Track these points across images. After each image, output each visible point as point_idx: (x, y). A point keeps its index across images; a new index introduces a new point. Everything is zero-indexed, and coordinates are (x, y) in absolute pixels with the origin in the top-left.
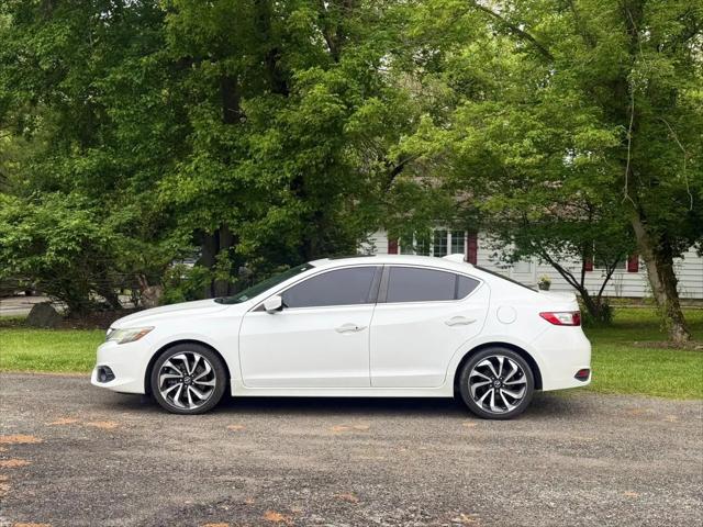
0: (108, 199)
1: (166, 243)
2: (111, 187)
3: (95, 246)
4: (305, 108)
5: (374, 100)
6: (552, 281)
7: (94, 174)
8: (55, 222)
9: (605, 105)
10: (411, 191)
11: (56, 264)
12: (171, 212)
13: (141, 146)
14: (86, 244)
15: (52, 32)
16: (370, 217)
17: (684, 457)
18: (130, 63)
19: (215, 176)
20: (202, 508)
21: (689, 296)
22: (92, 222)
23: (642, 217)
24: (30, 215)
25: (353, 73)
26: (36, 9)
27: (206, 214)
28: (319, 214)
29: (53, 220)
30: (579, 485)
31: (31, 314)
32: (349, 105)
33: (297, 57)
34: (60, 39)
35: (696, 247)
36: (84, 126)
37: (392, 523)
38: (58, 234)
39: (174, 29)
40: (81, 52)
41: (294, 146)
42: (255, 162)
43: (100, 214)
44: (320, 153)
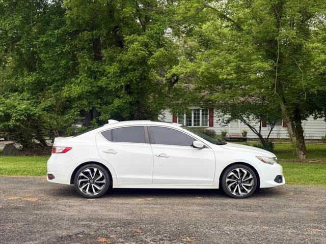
0: (40, 95)
1: (67, 116)
2: (42, 90)
3: (33, 118)
4: (130, 53)
5: (162, 49)
6: (248, 132)
7: (34, 84)
8: (15, 107)
9: (267, 51)
10: (179, 91)
11: (15, 126)
12: (70, 102)
13: (55, 71)
14: (29, 117)
15: (13, 19)
16: (161, 103)
17: (293, 211)
18: (50, 33)
19: (89, 85)
20: (70, 236)
21: (311, 138)
22: (32, 106)
23: (285, 102)
24: (3, 103)
25: (152, 37)
26: (6, 8)
27: (85, 102)
28: (138, 102)
29: (14, 106)
30: (243, 224)
31: (4, 149)
32: (150, 52)
33: (126, 30)
34: (17, 22)
35: (313, 115)
36: (30, 62)
37: (154, 241)
38: (16, 112)
39: (69, 17)
40: (27, 28)
41: (126, 71)
42: (108, 78)
43: (37, 102)
44: (137, 73)
